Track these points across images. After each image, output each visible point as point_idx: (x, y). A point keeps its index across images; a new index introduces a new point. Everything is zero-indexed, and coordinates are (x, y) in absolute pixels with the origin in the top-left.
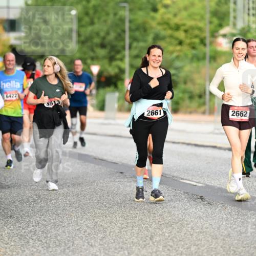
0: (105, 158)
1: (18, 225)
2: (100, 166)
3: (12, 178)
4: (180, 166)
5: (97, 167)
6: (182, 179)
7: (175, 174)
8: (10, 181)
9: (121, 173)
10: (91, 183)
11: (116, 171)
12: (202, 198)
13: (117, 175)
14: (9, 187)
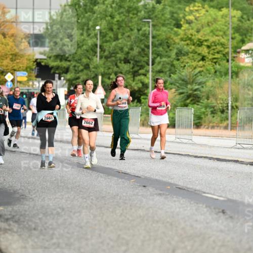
0: (128, 171)
1: (42, 237)
2: (123, 180)
3: (36, 190)
4: (202, 180)
5: (120, 180)
6: (205, 193)
7: (198, 188)
8: (34, 194)
9: (144, 186)
10: (115, 196)
11: (138, 184)
12: (223, 212)
13: (140, 189)
14: (33, 200)
